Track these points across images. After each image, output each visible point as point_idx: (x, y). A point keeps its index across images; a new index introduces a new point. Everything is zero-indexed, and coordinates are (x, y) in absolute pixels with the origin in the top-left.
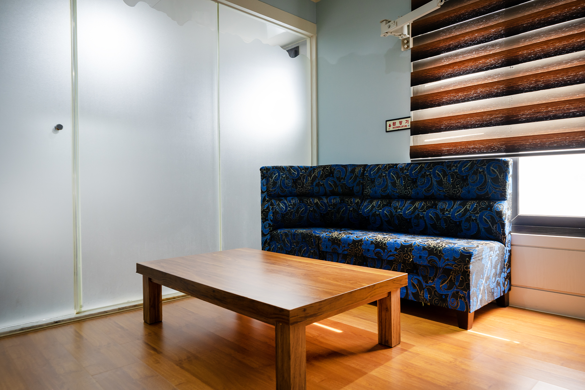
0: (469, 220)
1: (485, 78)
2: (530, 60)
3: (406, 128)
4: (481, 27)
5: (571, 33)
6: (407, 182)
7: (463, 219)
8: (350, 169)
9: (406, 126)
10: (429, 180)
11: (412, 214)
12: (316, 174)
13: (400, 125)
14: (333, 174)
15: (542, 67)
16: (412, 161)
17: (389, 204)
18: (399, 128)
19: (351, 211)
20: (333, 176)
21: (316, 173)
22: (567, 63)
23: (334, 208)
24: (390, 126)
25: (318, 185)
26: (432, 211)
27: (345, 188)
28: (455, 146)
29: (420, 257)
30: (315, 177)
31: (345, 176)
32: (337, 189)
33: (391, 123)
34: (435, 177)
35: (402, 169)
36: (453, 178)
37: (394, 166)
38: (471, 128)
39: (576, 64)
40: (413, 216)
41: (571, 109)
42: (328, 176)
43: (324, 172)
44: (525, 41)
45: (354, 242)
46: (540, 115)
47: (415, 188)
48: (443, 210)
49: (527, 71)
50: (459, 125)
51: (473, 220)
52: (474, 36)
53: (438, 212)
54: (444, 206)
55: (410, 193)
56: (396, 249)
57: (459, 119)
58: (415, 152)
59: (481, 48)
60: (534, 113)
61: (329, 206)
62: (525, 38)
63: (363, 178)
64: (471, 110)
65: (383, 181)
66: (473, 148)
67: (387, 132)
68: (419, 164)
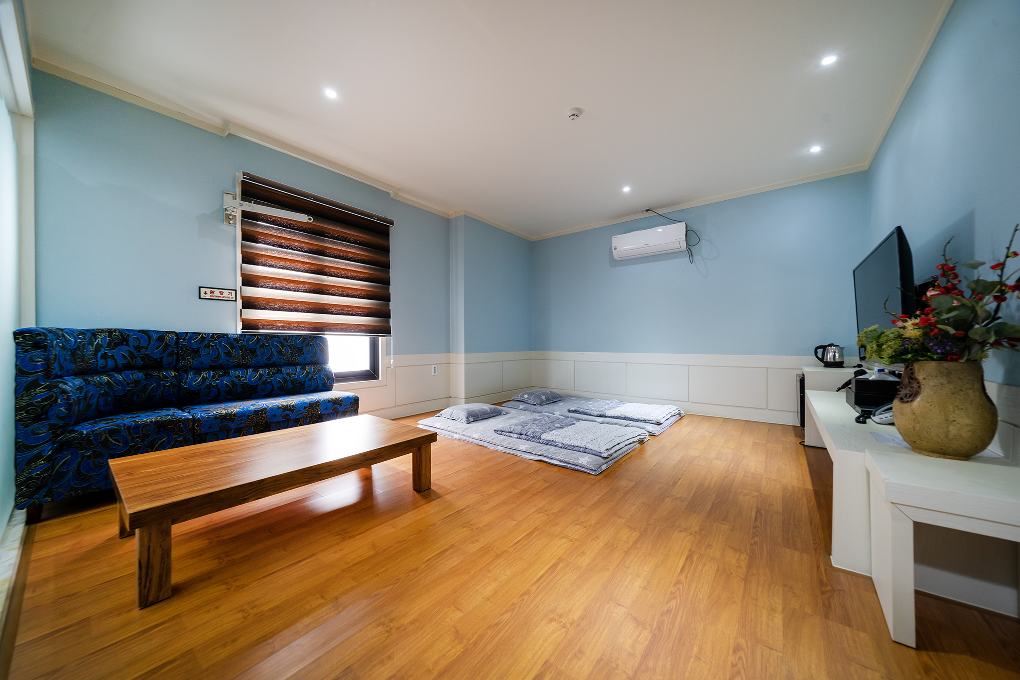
0: (311, 379)
1: (310, 278)
2: (338, 277)
3: (228, 299)
4: (306, 241)
5: (357, 270)
6: (245, 352)
7: (307, 379)
8: (155, 336)
9: (229, 297)
10: (269, 351)
11: (259, 380)
12: (100, 342)
13: (220, 295)
14: (127, 341)
15: (343, 284)
16: (243, 332)
17: (226, 374)
18: (220, 298)
19: (169, 386)
20: (128, 345)
21: (99, 340)
22: (355, 285)
23: (136, 386)
24: (206, 293)
25: (104, 356)
26: (279, 375)
27: (149, 360)
28: (289, 324)
29: (326, 408)
30: (99, 347)
31: (149, 344)
32: (134, 361)
33: (208, 291)
34: (274, 347)
35: (236, 340)
36: (290, 348)
37: (224, 336)
38: (301, 312)
39: (359, 287)
40: (260, 382)
41: (358, 312)
42: (121, 344)
43: (111, 338)
44: (334, 263)
45: (256, 412)
46: (344, 312)
47: (255, 357)
48: (288, 374)
49: (331, 282)
50: (291, 307)
51: (314, 379)
52: (302, 245)
53: (285, 376)
54: (288, 371)
55: (250, 362)
56: (305, 408)
57: (291, 303)
58: (248, 325)
59: (306, 255)
60: (342, 310)
61: (128, 384)
62: (328, 261)
63: (177, 348)
64: (298, 298)
65: (213, 351)
66: (303, 327)
67: (200, 298)
68: (255, 335)
